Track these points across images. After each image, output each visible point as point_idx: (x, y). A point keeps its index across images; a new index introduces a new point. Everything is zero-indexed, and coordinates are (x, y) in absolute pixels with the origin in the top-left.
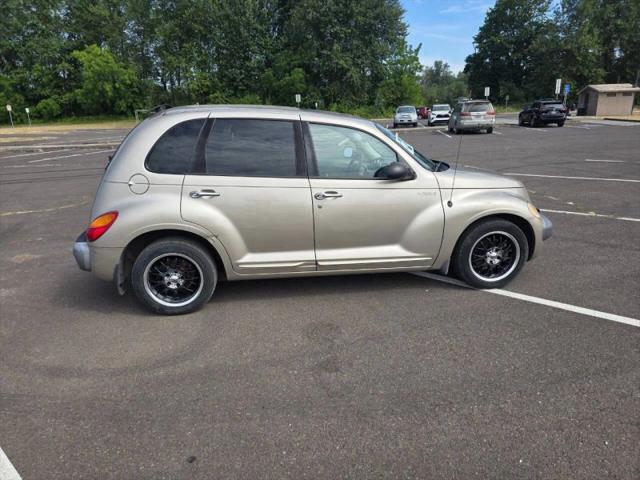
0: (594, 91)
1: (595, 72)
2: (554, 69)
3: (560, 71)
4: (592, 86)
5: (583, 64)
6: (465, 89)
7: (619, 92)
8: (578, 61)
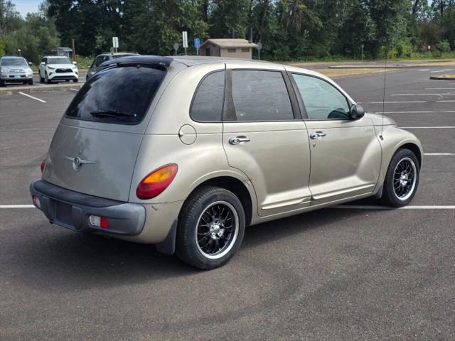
0: (214, 45)
1: (198, 24)
2: (158, 19)
3: (164, 21)
4: (212, 40)
5: (186, 15)
6: (54, 40)
7: (238, 48)
8: (181, 11)
